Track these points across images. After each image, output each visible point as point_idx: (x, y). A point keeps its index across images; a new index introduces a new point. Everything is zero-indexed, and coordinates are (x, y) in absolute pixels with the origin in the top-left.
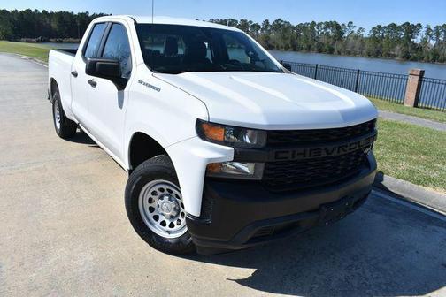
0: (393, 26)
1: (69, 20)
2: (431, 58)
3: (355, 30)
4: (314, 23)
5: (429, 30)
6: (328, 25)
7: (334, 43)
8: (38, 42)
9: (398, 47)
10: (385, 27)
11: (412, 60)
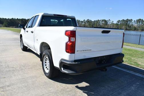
0: (124, 20)
1: (25, 21)
2: (134, 29)
3: (111, 22)
4: (98, 20)
5: (134, 21)
6: (103, 21)
7: (105, 26)
8: (15, 27)
9: (124, 26)
10: (121, 21)
11: (128, 30)
